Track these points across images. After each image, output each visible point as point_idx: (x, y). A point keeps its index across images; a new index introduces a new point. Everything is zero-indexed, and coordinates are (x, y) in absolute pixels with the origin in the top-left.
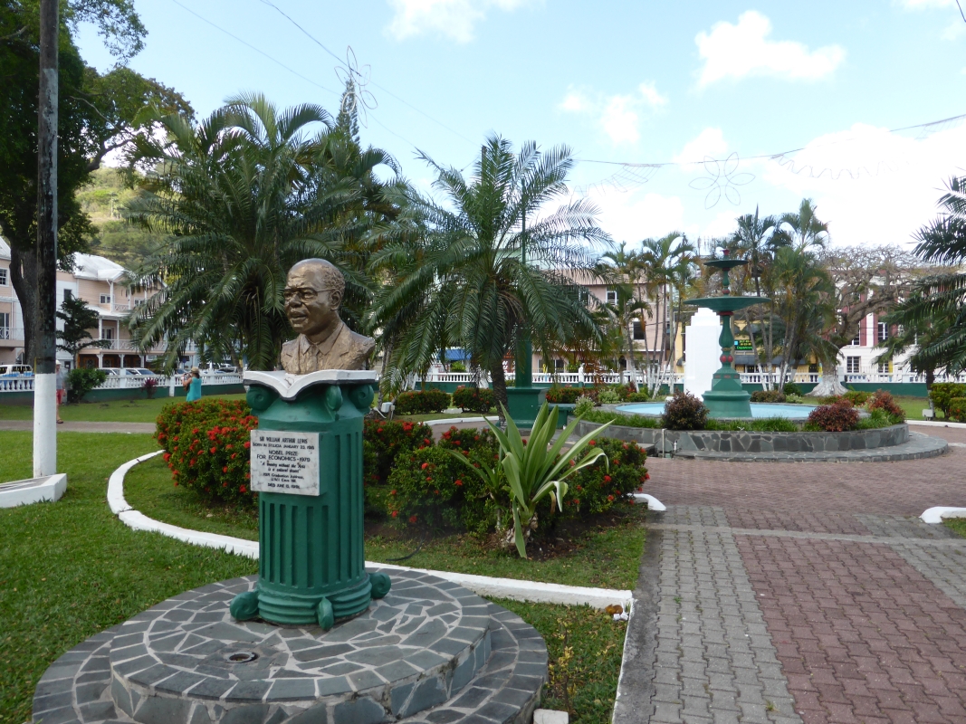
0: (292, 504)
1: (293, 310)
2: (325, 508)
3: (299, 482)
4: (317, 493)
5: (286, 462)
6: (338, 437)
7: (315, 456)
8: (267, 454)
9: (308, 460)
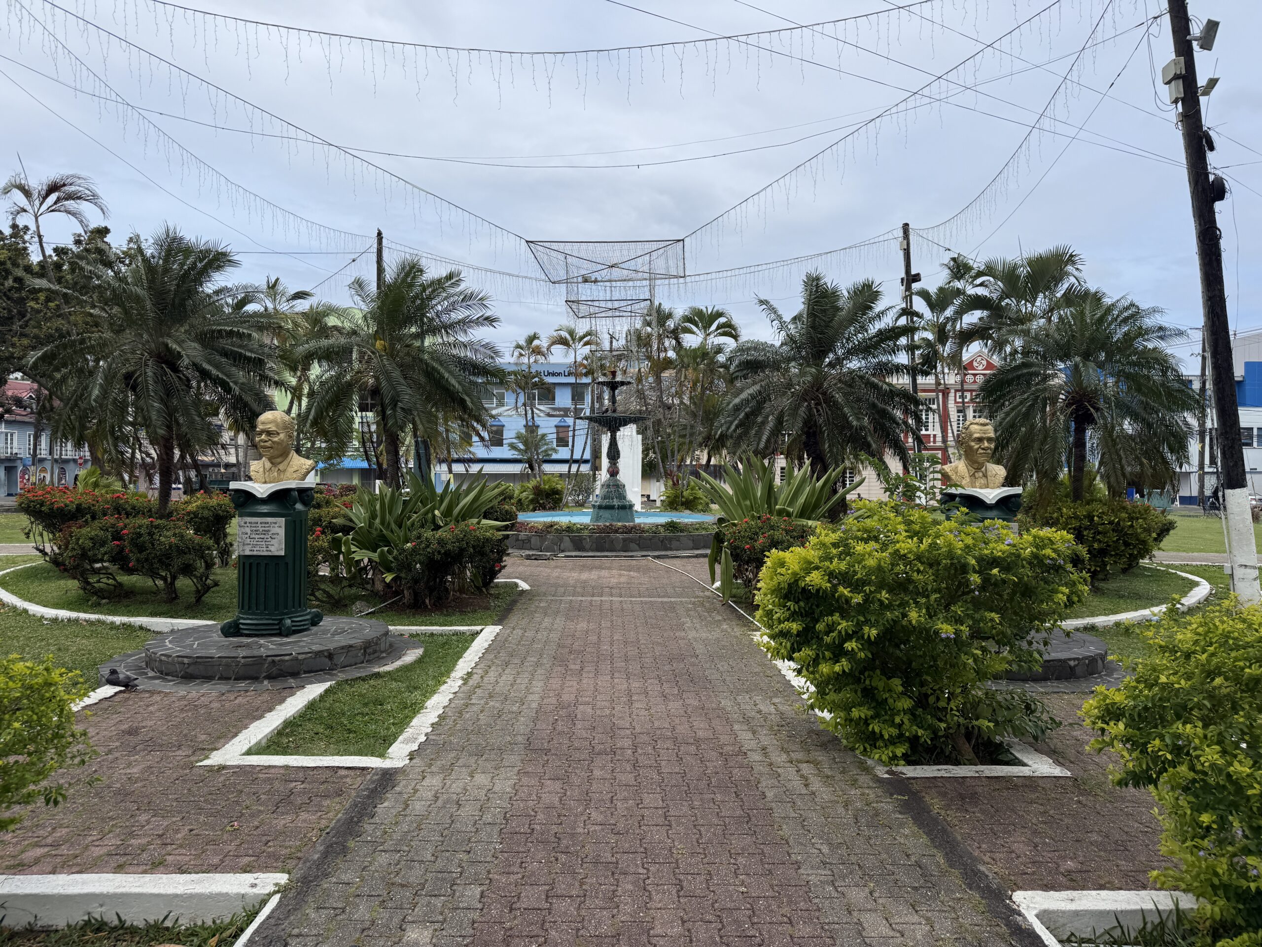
0: (265, 562)
1: (262, 444)
2: (287, 564)
3: (271, 548)
4: (282, 553)
5: (262, 536)
6: (295, 521)
7: (282, 532)
8: (249, 532)
9: (278, 534)
